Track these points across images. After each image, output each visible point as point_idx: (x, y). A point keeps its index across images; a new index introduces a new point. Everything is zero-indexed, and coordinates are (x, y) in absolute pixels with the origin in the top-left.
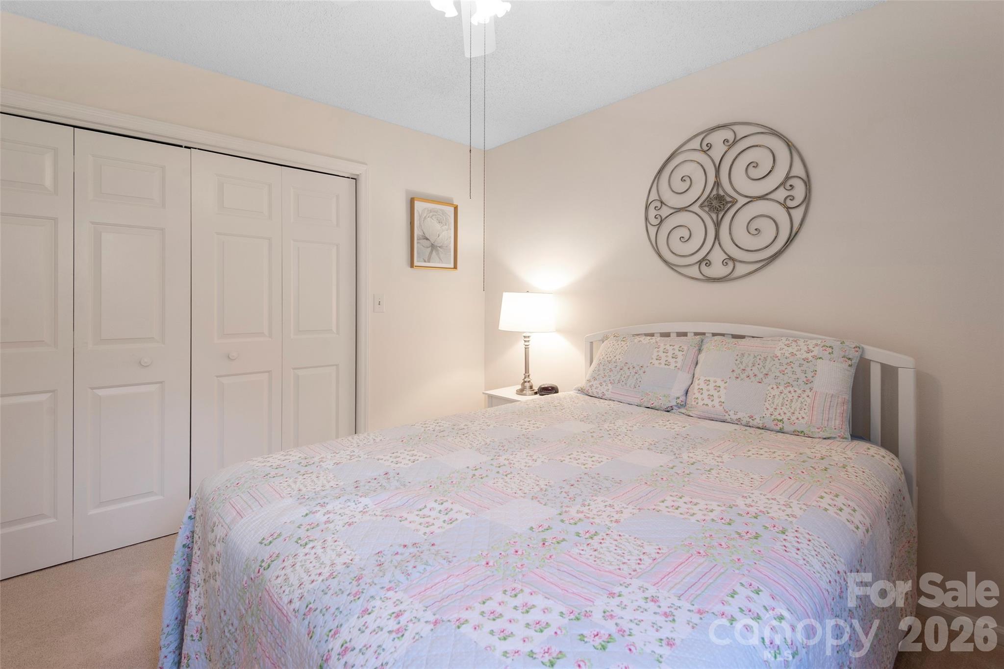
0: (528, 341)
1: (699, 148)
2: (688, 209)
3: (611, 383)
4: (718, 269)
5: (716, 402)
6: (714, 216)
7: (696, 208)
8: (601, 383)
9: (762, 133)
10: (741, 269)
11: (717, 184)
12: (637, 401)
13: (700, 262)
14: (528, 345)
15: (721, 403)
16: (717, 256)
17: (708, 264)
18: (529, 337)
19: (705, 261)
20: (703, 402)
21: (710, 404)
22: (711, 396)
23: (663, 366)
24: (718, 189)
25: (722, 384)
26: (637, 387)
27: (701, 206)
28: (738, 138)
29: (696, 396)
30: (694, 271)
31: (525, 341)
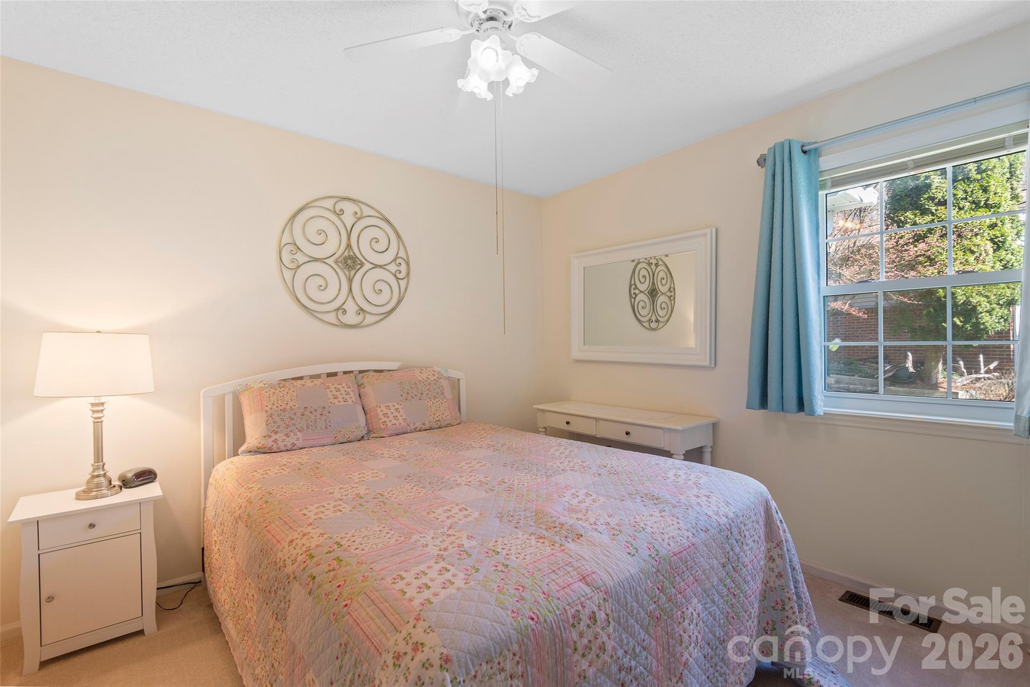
0: (102, 411)
1: (332, 209)
2: (325, 261)
3: (299, 431)
4: (351, 317)
5: (401, 421)
6: (347, 272)
7: (331, 261)
8: (287, 434)
9: (379, 217)
10: (370, 319)
11: (349, 246)
12: (330, 441)
13: (337, 310)
14: (100, 418)
15: (404, 420)
16: (351, 307)
17: (345, 312)
18: (103, 404)
19: (341, 309)
20: (391, 423)
21: (397, 422)
22: (395, 417)
23: (342, 403)
24: (349, 252)
25: (399, 407)
26: (328, 427)
27: (336, 262)
28: (363, 216)
29: (383, 420)
30: (331, 318)
31: (94, 412)
